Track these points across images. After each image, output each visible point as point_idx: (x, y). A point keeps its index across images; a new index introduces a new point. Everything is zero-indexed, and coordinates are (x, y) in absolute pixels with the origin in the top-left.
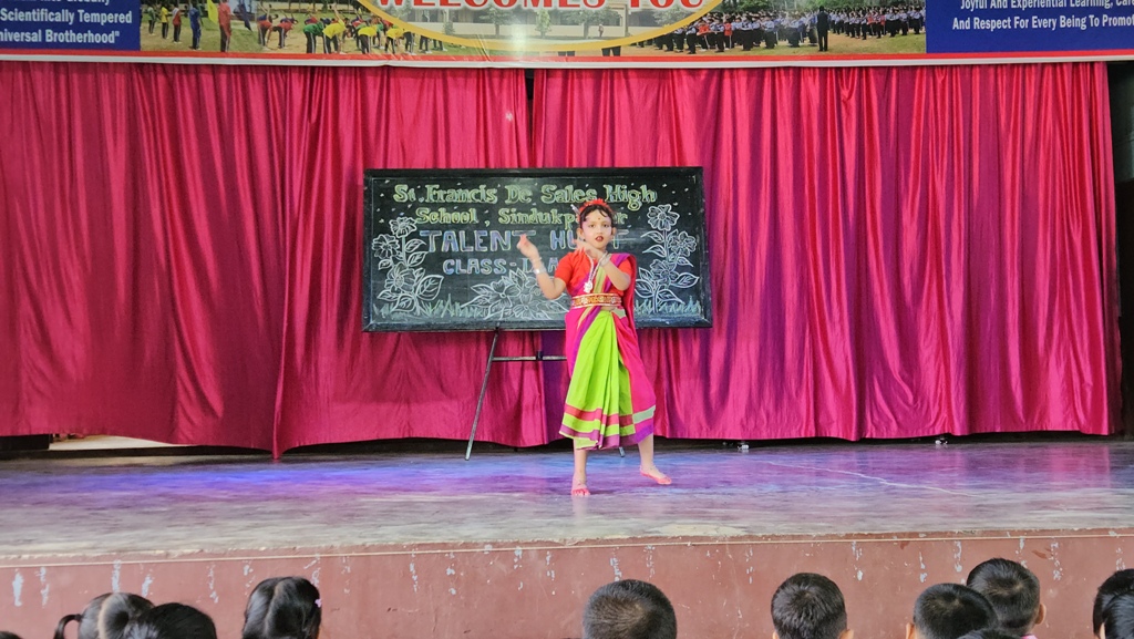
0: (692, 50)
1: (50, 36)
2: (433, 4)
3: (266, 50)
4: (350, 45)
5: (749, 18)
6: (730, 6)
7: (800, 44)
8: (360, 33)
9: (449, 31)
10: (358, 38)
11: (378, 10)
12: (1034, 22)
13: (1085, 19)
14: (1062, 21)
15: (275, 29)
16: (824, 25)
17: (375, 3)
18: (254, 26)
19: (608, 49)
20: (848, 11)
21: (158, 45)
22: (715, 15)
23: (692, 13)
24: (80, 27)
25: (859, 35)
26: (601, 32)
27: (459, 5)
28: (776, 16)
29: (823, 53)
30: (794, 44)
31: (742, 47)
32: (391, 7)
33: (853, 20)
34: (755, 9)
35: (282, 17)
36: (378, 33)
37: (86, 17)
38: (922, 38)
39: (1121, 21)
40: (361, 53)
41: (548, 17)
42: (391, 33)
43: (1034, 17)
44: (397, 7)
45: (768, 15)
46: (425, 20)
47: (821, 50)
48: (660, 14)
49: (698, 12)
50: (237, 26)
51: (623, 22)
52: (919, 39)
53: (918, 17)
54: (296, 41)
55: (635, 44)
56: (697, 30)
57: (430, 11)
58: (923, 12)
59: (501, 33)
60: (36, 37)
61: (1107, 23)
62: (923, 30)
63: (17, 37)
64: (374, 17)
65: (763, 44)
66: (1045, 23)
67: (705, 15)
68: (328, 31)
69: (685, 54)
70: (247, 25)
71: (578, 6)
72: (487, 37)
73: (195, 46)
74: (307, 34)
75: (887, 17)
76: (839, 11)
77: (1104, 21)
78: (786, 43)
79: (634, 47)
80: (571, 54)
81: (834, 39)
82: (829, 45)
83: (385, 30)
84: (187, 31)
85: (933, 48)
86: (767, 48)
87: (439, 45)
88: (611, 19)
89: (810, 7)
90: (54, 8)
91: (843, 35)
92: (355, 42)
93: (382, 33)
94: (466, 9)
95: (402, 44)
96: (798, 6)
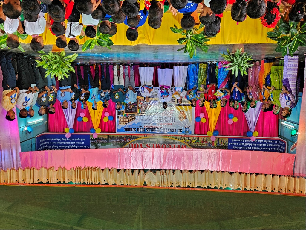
0: (131, 136)
4: (191, 138)
5: (121, 141)
6: (125, 144)
10: (190, 139)
12: (71, 140)
13: (62, 140)
14: (66, 140)
15: (204, 141)
17: (187, 145)
18: (208, 142)
19: (146, 137)
23: (131, 142)
24: (239, 142)
25: (102, 138)
26: (147, 140)
29: (108, 135)
30: (113, 137)
31: (123, 136)
33: (103, 141)
34: (120, 143)
35: (203, 143)
37: (237, 144)
39: (56, 139)
42: (184, 140)
45: (118, 142)
48: (137, 142)
51: (143, 141)
52: (91, 137)
54: (201, 139)
56: (130, 140)
58: (91, 142)
59: (165, 140)
60: (246, 141)
62: (91, 139)
65: (119, 137)
67: (129, 142)
68: (195, 141)
69: (133, 135)
70: (209, 142)
72: (167, 139)
73: (219, 139)
74: (199, 140)
75: (97, 141)
76: (105, 142)
77: (59, 139)
78: (115, 137)
79: (141, 137)
80: (152, 136)
84: (220, 141)
87: (176, 138)
88: (145, 142)
89: (110, 143)
90: (243, 146)
95: (182, 138)
96: (113, 143)
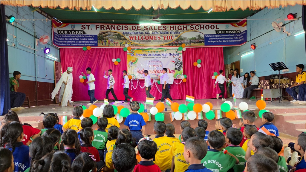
1: (86, 45)
3: (115, 46)
6: (178, 39)
9: (139, 43)
11: (130, 40)
12: (219, 41)
13: (226, 41)
14: (223, 41)
16: (190, 42)
18: (113, 43)
19: (161, 45)
20: (194, 40)
21: (101, 45)
22: (176, 41)
24: (90, 43)
25: (195, 43)
26: (160, 43)
27: (141, 40)
28: (184, 41)
29: (190, 46)
31: (179, 45)
33: (195, 41)
34: (181, 40)
35: (117, 42)
37: (90, 42)
38: (204, 44)
41: (153, 41)
42: (131, 44)
44: (132, 40)
49: (173, 40)
50: (111, 43)
51: (163, 42)
52: (203, 44)
54: (119, 45)
55: (165, 45)
57: (137, 41)
58: (204, 40)
59: (146, 43)
60: (84, 45)
62: (204, 42)
63: (81, 45)
66: (221, 41)
68: (123, 43)
69: (172, 46)
71: (157, 40)
73: (105, 46)
75: (199, 41)
78: (185, 44)
80: (156, 46)
81: (192, 44)
84: (104, 44)
85: (206, 45)
87: (138, 45)
88: (161, 41)
90: (86, 41)
95: (133, 45)
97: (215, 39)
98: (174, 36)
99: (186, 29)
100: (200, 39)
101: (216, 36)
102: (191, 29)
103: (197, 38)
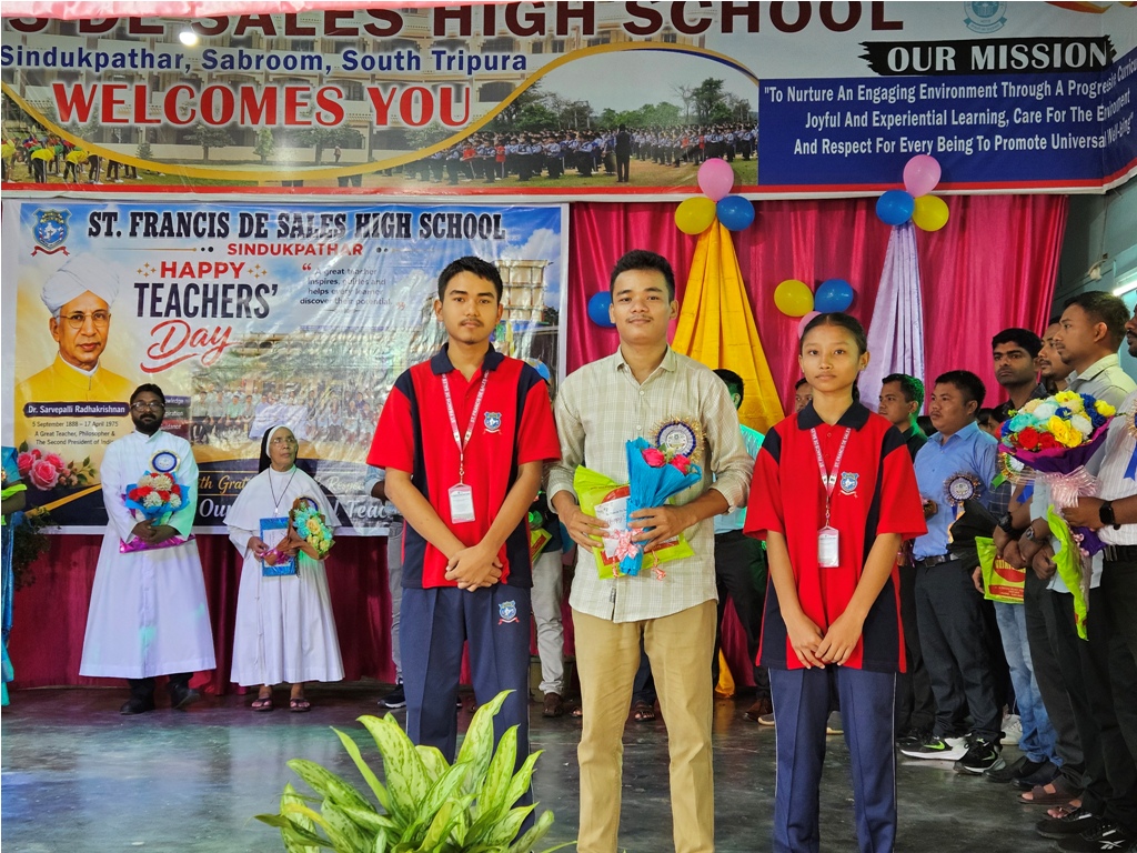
0: (454, 180)
2: (126, 121)
4: (21, 171)
5: (528, 139)
6: (504, 124)
7: (593, 173)
8: (33, 156)
9: (145, 154)
11: (57, 127)
12: (903, 144)
13: (971, 140)
14: (940, 144)
16: (624, 148)
17: (53, 119)
19: (346, 178)
20: (657, 130)
22: (484, 134)
23: (454, 133)
25: (669, 160)
26: (338, 156)
27: (159, 121)
28: (562, 137)
29: (623, 185)
30: (585, 173)
31: (517, 176)
32: (74, 124)
36: (56, 157)
38: (753, 164)
39: (1019, 143)
40: (34, 181)
41: (271, 138)
43: (903, 139)
44: (81, 124)
45: (552, 136)
46: (115, 140)
47: (620, 180)
48: (414, 134)
49: (463, 132)
52: (748, 167)
53: (748, 138)
55: (379, 172)
56: (461, 155)
57: (122, 129)
59: (210, 157)
61: (1000, 147)
62: (755, 155)
64: (52, 136)
65: (545, 173)
66: (918, 146)
67: (472, 136)
71: (310, 123)
75: (707, 137)
76: (646, 130)
77: (997, 144)
78: (575, 171)
79: (379, 177)
80: (299, 183)
82: (630, 174)
83: (65, 152)
85: (766, 182)
86: (549, 178)
88: (350, 140)
89: (608, 125)
91: (649, 163)
92: (27, 169)
93: (61, 158)
94: (166, 128)
95: (86, 169)
96: (592, 124)
97: (861, 121)
98: (474, 95)
99: (588, 29)
100: (720, 121)
101: (875, 95)
102: (631, 27)
103: (688, 110)
